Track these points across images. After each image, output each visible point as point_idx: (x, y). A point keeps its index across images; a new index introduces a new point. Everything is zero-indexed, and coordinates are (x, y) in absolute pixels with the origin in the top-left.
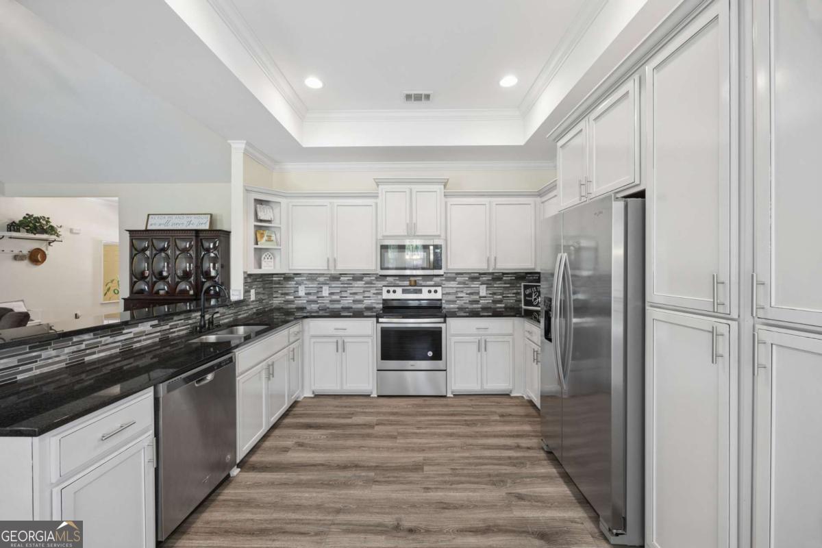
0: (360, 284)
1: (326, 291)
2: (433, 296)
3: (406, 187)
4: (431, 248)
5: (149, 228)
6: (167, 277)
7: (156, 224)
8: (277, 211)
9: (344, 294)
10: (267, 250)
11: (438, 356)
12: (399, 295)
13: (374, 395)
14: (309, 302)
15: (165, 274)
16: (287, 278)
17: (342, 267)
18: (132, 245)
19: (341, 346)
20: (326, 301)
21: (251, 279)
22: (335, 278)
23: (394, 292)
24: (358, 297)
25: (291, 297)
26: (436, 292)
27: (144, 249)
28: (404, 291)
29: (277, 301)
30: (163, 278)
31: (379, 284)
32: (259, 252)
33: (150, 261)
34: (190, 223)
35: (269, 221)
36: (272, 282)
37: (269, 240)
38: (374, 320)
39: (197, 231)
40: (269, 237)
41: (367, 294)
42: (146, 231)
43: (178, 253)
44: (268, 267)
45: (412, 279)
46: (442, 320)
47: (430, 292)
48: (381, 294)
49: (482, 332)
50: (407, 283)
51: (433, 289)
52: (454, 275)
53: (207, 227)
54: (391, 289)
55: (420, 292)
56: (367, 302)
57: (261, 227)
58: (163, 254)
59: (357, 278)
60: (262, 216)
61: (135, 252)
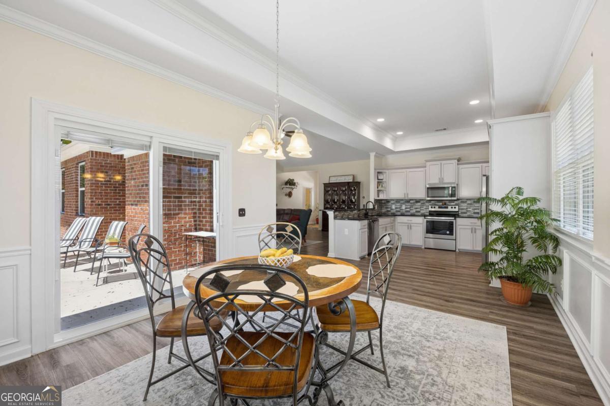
0: (419, 204)
1: (404, 207)
2: (453, 210)
3: (438, 163)
4: (450, 188)
5: (330, 182)
6: (337, 202)
7: (333, 180)
8: (385, 175)
9: (411, 208)
10: (381, 190)
11: (451, 234)
12: (437, 209)
13: (423, 247)
14: (397, 211)
15: (336, 201)
16: (388, 201)
17: (411, 196)
18: (325, 189)
19: (410, 227)
20: (404, 211)
21: (376, 201)
22: (408, 201)
23: (435, 207)
24: (418, 210)
25: (389, 209)
26: (455, 208)
27: (329, 191)
28: (439, 208)
29: (384, 210)
30: (335, 203)
31: (427, 204)
32: (379, 191)
33: (332, 195)
34: (345, 179)
35: (382, 180)
36: (382, 203)
37: (382, 187)
38: (423, 217)
39: (348, 183)
40: (382, 185)
41: (422, 209)
42: (329, 183)
43: (341, 192)
44: (382, 197)
45: (444, 202)
46: (453, 218)
47: (452, 208)
48: (428, 208)
49: (473, 224)
50: (441, 204)
51: (453, 207)
52: (465, 200)
53: (351, 181)
54: (433, 206)
55: (447, 208)
56: (422, 212)
57: (380, 182)
58: (335, 193)
59: (417, 201)
60: (380, 178)
61: (326, 192)
